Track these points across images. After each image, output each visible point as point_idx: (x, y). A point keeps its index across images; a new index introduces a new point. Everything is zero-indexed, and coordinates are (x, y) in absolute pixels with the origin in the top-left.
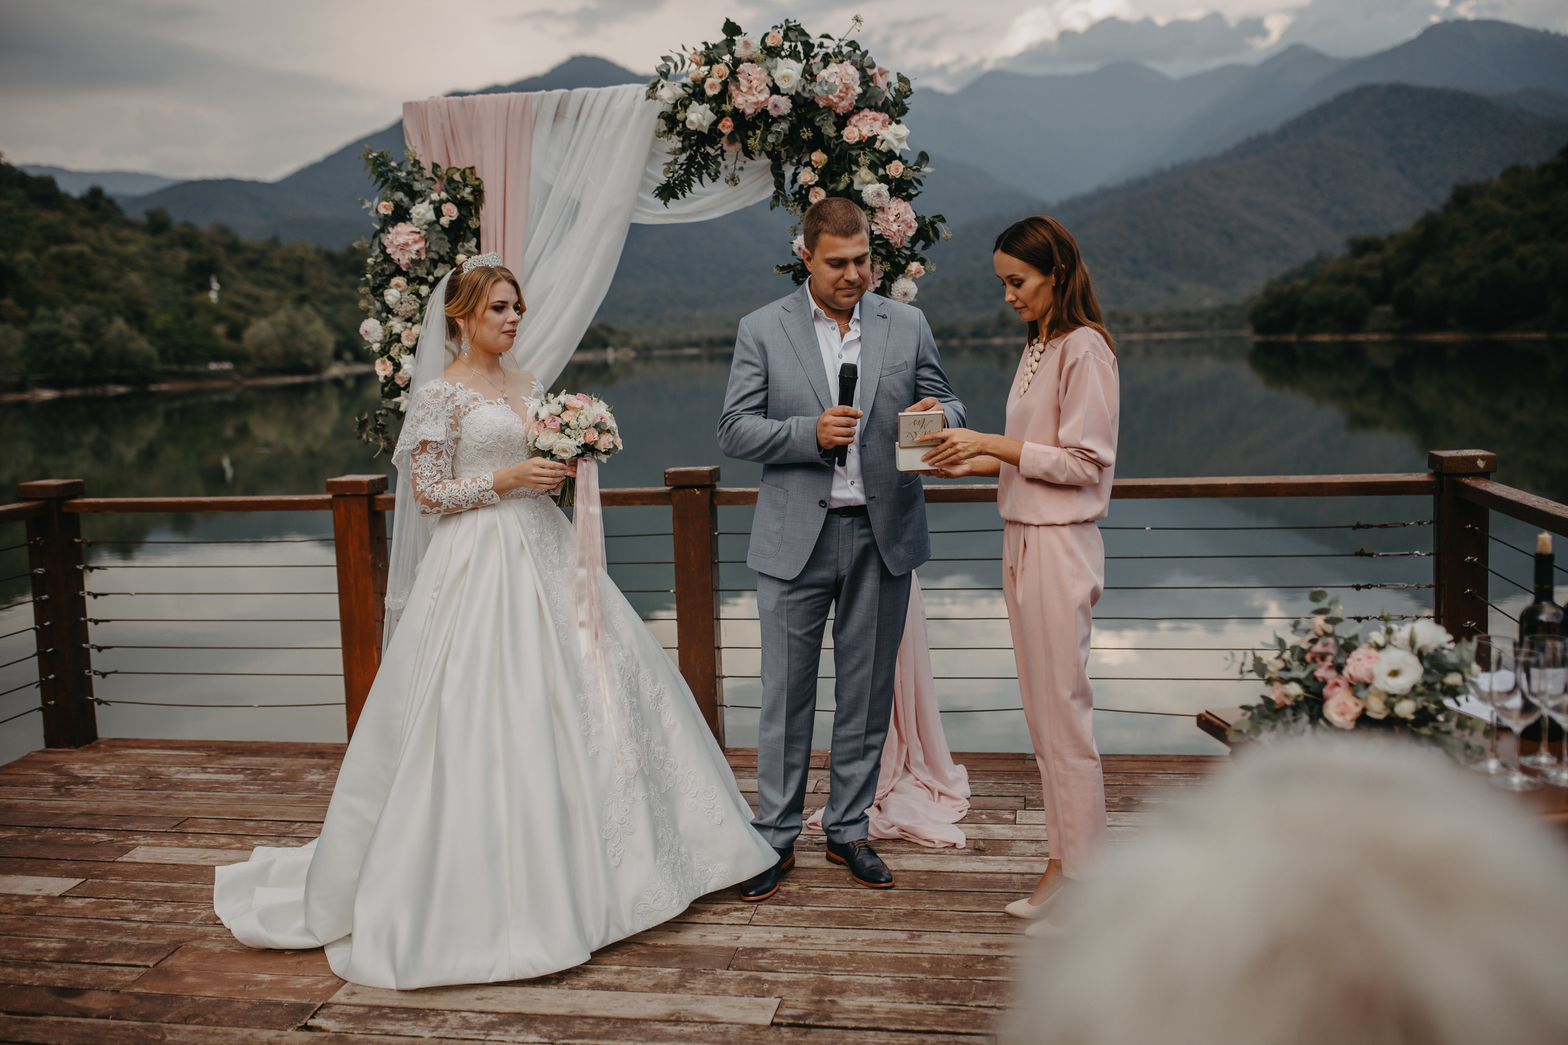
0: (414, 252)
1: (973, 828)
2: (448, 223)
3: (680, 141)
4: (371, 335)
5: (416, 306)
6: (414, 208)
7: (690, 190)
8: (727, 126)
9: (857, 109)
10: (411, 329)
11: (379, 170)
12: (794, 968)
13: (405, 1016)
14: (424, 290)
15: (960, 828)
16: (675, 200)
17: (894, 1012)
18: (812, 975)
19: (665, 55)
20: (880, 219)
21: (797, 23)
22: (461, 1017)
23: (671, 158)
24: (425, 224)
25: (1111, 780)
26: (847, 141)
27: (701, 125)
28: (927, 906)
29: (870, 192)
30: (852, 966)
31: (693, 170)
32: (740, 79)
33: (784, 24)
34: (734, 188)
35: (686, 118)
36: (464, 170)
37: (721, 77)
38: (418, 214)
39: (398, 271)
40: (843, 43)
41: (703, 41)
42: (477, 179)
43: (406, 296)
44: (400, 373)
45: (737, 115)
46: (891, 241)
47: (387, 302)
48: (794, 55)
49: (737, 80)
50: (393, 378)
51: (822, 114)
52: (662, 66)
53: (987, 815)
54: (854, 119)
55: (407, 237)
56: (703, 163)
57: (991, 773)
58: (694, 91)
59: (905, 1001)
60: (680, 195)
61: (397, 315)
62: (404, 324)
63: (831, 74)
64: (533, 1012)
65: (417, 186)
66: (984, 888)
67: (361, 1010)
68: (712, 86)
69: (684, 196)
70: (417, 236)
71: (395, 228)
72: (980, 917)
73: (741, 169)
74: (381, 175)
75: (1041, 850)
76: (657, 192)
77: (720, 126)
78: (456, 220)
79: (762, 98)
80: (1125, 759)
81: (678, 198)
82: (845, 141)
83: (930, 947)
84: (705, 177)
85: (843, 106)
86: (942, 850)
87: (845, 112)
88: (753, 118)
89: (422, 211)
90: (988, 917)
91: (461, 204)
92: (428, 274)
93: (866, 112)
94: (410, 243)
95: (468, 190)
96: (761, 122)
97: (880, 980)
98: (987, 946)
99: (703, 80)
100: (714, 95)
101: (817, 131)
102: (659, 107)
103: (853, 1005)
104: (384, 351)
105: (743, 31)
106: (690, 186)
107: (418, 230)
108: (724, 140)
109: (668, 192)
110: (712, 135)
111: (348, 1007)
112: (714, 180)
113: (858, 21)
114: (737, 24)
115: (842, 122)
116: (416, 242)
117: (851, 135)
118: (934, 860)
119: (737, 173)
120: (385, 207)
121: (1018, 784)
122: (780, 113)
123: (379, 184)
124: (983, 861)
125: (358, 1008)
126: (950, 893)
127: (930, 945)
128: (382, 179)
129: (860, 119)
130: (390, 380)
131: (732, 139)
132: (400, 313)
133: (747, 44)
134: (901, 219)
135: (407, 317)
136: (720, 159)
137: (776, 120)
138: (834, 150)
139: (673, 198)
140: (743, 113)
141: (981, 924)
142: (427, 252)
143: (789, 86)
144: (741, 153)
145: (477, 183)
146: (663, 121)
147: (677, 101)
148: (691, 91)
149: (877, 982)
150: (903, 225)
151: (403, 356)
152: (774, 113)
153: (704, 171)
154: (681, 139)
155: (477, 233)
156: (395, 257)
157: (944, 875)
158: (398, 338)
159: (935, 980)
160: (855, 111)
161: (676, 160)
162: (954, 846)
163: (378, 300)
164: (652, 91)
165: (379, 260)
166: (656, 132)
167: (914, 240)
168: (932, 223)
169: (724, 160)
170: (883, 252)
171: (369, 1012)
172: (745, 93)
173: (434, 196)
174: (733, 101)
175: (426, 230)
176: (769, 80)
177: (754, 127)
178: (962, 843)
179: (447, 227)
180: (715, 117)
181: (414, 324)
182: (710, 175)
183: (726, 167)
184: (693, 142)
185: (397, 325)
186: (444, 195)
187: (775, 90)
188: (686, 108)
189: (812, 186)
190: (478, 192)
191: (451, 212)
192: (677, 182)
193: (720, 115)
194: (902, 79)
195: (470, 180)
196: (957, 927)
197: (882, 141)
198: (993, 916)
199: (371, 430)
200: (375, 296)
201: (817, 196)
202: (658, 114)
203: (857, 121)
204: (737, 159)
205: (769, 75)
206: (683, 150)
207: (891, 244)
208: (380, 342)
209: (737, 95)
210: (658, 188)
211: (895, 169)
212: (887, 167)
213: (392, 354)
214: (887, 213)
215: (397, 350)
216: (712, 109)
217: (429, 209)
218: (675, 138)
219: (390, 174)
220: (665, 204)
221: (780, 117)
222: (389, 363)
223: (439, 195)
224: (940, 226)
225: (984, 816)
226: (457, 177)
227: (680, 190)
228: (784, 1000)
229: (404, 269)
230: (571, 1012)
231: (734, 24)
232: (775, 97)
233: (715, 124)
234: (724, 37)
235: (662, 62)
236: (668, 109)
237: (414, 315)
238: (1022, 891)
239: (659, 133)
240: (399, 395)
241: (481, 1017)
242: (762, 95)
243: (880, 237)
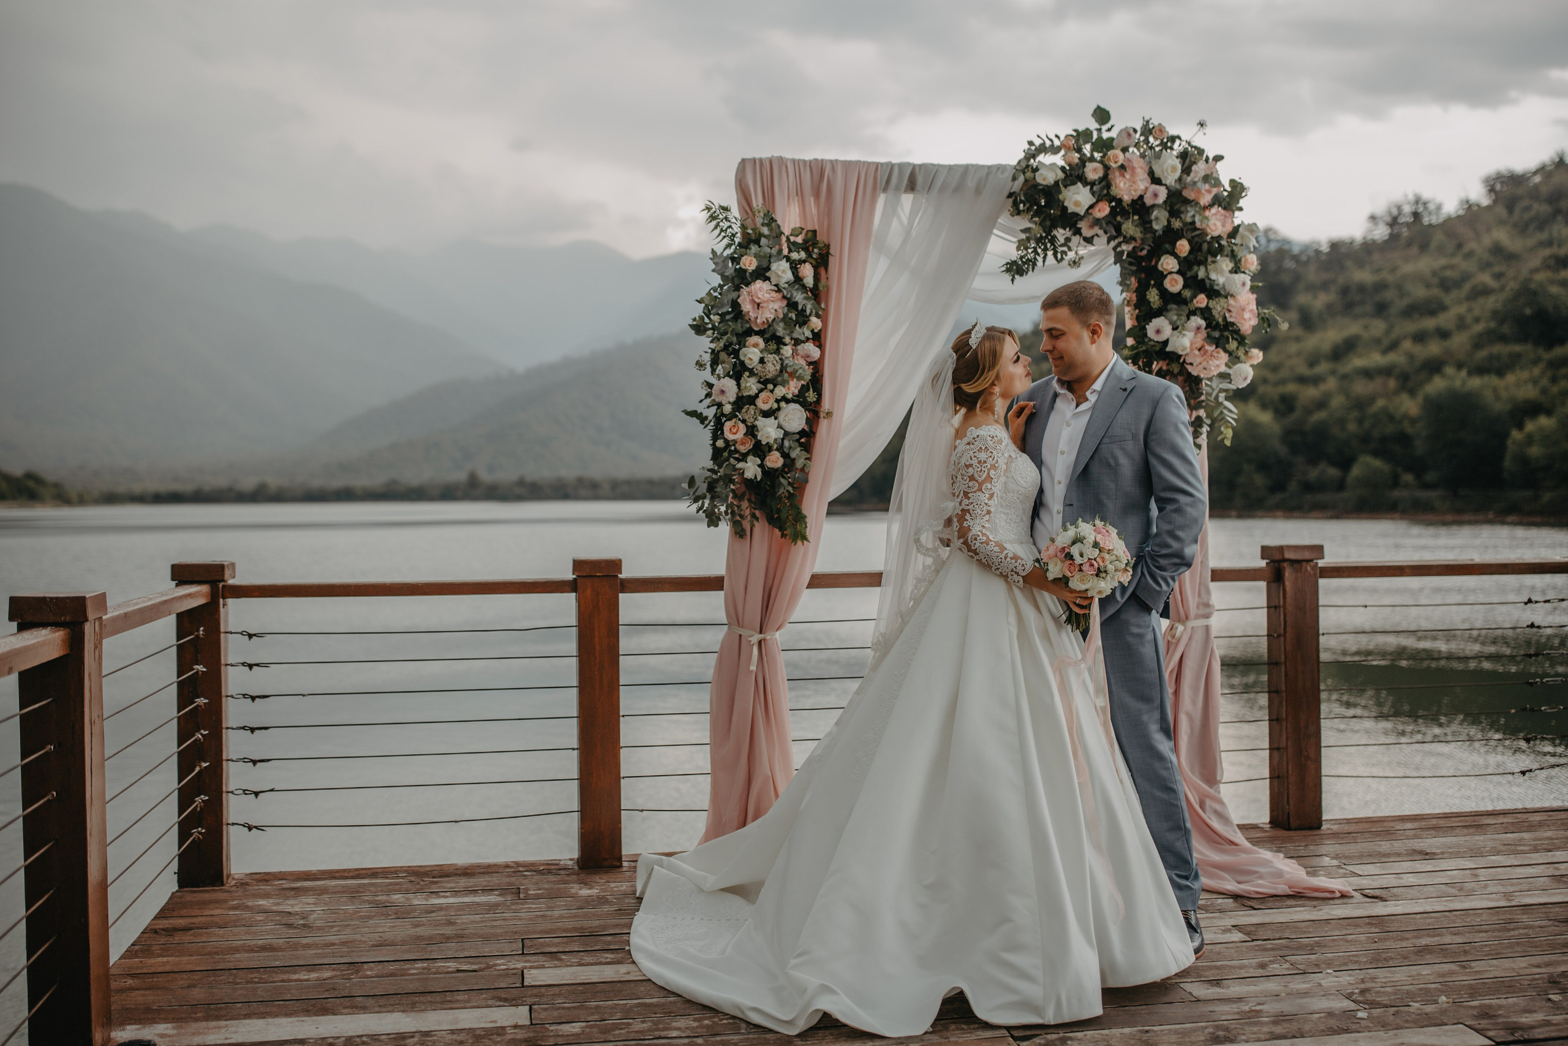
0: (772, 311)
4: (726, 395)
6: (774, 265)
7: (1034, 269)
8: (1102, 210)
11: (722, 223)
14: (786, 350)
16: (1018, 277)
20: (1233, 306)
23: (1024, 236)
24: (783, 282)
26: (1207, 233)
29: (1225, 281)
36: (804, 234)
38: (778, 272)
39: (754, 331)
40: (1191, 146)
42: (822, 242)
43: (766, 355)
44: (754, 437)
45: (1115, 201)
46: (1240, 328)
47: (744, 361)
49: (1123, 167)
51: (1189, 207)
52: (1027, 149)
55: (767, 295)
58: (1072, 174)
61: (754, 375)
62: (761, 385)
68: (1095, 170)
69: (1027, 274)
70: (777, 295)
71: (754, 284)
76: (1006, 268)
77: (1094, 210)
79: (1141, 186)
81: (1022, 276)
84: (1050, 257)
88: (1128, 205)
89: (781, 269)
91: (814, 265)
92: (789, 334)
94: (769, 300)
96: (1135, 209)
99: (1084, 165)
100: (1095, 179)
104: (736, 414)
106: (1035, 265)
107: (775, 288)
108: (1085, 224)
109: (1014, 270)
110: (1080, 217)
112: (1059, 261)
113: (1202, 126)
114: (1109, 110)
115: (1203, 214)
116: (774, 300)
120: (747, 261)
122: (1157, 202)
130: (734, 445)
132: (758, 374)
135: (766, 377)
137: (1150, 208)
140: (1121, 199)
142: (785, 312)
143: (1169, 179)
147: (1057, 182)
148: (1067, 174)
150: (1250, 315)
151: (759, 418)
152: (1150, 201)
154: (1036, 220)
156: (749, 315)
158: (752, 400)
161: (1026, 239)
163: (728, 359)
165: (729, 318)
166: (1006, 212)
170: (1238, 338)
172: (1127, 181)
173: (789, 256)
174: (1114, 186)
175: (786, 289)
176: (1150, 172)
177: (1125, 214)
180: (1094, 200)
181: (775, 385)
182: (1056, 257)
186: (803, 255)
187: (1156, 180)
189: (1171, 273)
190: (826, 255)
191: (807, 273)
192: (1024, 260)
193: (1099, 199)
194: (1232, 183)
195: (815, 242)
197: (1241, 236)
200: (724, 354)
201: (1175, 284)
203: (1211, 217)
205: (1148, 165)
207: (1239, 330)
208: (733, 403)
209: (1120, 183)
210: (1008, 264)
212: (1243, 260)
213: (745, 416)
214: (1240, 302)
215: (751, 412)
216: (1092, 193)
217: (789, 268)
218: (1031, 218)
220: (1011, 280)
221: (1157, 205)
222: (742, 426)
226: (799, 239)
227: (1026, 269)
229: (761, 329)
231: (1105, 109)
232: (1153, 186)
233: (1090, 207)
235: (1027, 145)
237: (775, 376)
239: (1010, 212)
240: (741, 461)
242: (1142, 183)
243: (1233, 324)
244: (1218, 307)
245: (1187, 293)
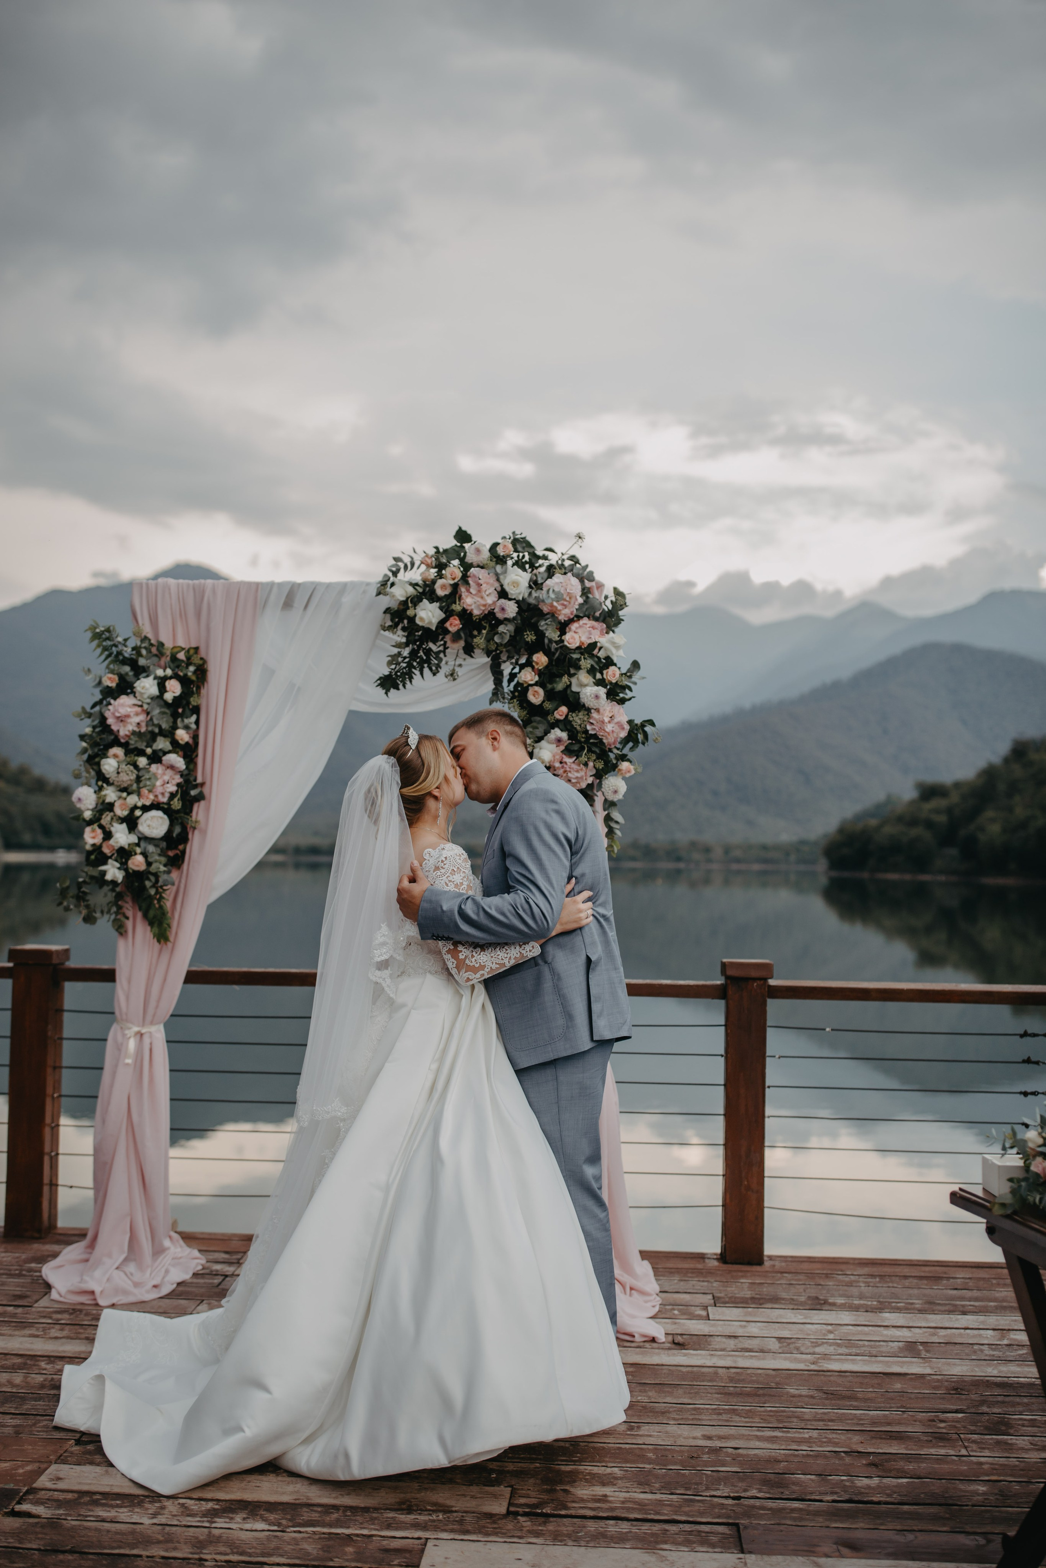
0: (134, 724)
1: (668, 1323)
2: (172, 698)
3: (404, 636)
4: (84, 802)
5: (133, 777)
6: (138, 682)
7: (411, 682)
8: (454, 624)
9: (579, 618)
10: (125, 799)
11: (104, 643)
12: (518, 1458)
13: (118, 1502)
14: (142, 761)
15: (657, 1323)
16: (395, 691)
17: (630, 1501)
18: (538, 1465)
19: (396, 556)
20: (595, 719)
21: (523, 536)
22: (179, 1504)
23: (395, 651)
24: (148, 698)
25: (793, 1279)
26: (568, 645)
27: (430, 623)
28: (639, 1398)
29: (588, 694)
30: (577, 1457)
31: (415, 664)
32: (471, 582)
33: (512, 535)
34: (452, 683)
35: (415, 615)
36: (188, 651)
37: (454, 579)
38: (143, 688)
39: (116, 742)
40: (565, 557)
41: (435, 545)
42: (202, 659)
43: (124, 766)
44: (112, 842)
45: (465, 615)
46: (605, 741)
47: (104, 771)
48: (520, 564)
49: (467, 583)
50: (101, 846)
51: (546, 620)
52: (393, 566)
53: (679, 1310)
54: (574, 626)
55: (129, 710)
56: (425, 658)
57: (673, 1270)
58: (424, 590)
59: (638, 1490)
60: (401, 686)
61: (112, 784)
62: (119, 794)
63: (557, 583)
64: (256, 1500)
65: (142, 662)
66: (692, 1381)
67: (70, 1496)
68: (443, 587)
69: (404, 687)
70: (139, 709)
71: (118, 700)
72: (695, 1409)
73: (460, 665)
74: (105, 649)
75: (740, 1346)
76: (379, 682)
77: (447, 625)
78: (181, 695)
79: (490, 600)
80: (801, 1260)
81: (398, 689)
82: (566, 646)
83: (651, 1438)
84: (426, 671)
85: (564, 614)
86: (642, 1344)
87: (566, 619)
88: (479, 619)
89: (147, 686)
90: (703, 1409)
91: (184, 681)
92: (147, 747)
93: (585, 620)
94: (132, 714)
95: (192, 668)
96: (486, 623)
97: (609, 1470)
98: (709, 1438)
99: (434, 582)
100: (446, 595)
101: (541, 635)
102: (385, 602)
103: (586, 1495)
104: (96, 820)
105: (474, 539)
106: (411, 678)
107: (140, 703)
108: (448, 638)
109: (388, 683)
110: (439, 632)
111: (56, 1493)
112: (434, 674)
113: (580, 538)
114: (469, 532)
115: (563, 627)
116: (137, 714)
117: (571, 641)
118: (637, 1354)
119: (457, 669)
120: (110, 679)
121: (703, 1281)
122: (506, 616)
123: (103, 657)
124: (685, 1355)
125: (66, 1494)
126: (660, 1386)
127: (650, 1436)
128: (106, 653)
129: (580, 627)
130: (97, 848)
131: (456, 637)
132: (116, 783)
133: (478, 551)
134: (616, 720)
135: (122, 786)
136: (442, 655)
137: (500, 622)
138: (554, 654)
139: (394, 688)
140: (471, 614)
141: (697, 1417)
142: (147, 726)
143: (518, 591)
144: (461, 651)
145: (201, 662)
146: (388, 616)
147: (408, 598)
148: (420, 590)
149: (605, 1472)
150: (616, 727)
151: (114, 824)
152: (500, 616)
153: (426, 665)
154: (406, 634)
155: (196, 710)
156: (114, 728)
157: (649, 1368)
158: (110, 807)
159: (664, 1471)
160: (575, 619)
161: (399, 654)
162: (653, 1340)
163: (93, 769)
164: (382, 587)
165: (97, 730)
166: (381, 625)
167: (625, 741)
168: (643, 725)
169: (445, 656)
170: (597, 751)
171: (79, 1498)
172: (474, 595)
173: (160, 672)
174: (462, 601)
175: (148, 704)
176: (497, 585)
177: (480, 628)
178: (661, 1337)
179: (170, 702)
180: (443, 616)
181: (129, 794)
182: (431, 669)
183: (446, 663)
184: (417, 638)
185: (110, 794)
186: (169, 672)
187: (503, 594)
188: (415, 605)
189: (532, 685)
190: (202, 672)
191: (174, 689)
192: (399, 674)
193: (449, 613)
194: (617, 592)
195: (196, 660)
196: (674, 1419)
197: (601, 648)
198: (707, 1409)
199: (72, 897)
200: (90, 765)
201: (536, 696)
202: (384, 609)
203: (577, 628)
204: (457, 656)
205: (498, 580)
206: (407, 645)
207: (604, 744)
208: (93, 810)
209: (467, 597)
210: (380, 678)
211: (612, 674)
212: (605, 672)
213: (103, 822)
214: (602, 715)
215: (109, 818)
216: (441, 608)
217: (154, 685)
218: (400, 632)
219: (114, 649)
220: (386, 693)
221: (506, 619)
222: (99, 831)
223: (164, 671)
224: (648, 729)
225: (676, 1312)
226: (181, 656)
227: (401, 682)
228: (515, 1489)
229: (122, 741)
230: (296, 1499)
231: (465, 532)
232: (503, 601)
233: (442, 622)
234: (454, 542)
235: (394, 562)
236: (394, 605)
237: (131, 785)
238: (731, 1385)
239: (385, 627)
240: (105, 863)
241: (201, 1504)
242: (490, 598)
243: (595, 736)
244: (577, 719)
245: (548, 706)
